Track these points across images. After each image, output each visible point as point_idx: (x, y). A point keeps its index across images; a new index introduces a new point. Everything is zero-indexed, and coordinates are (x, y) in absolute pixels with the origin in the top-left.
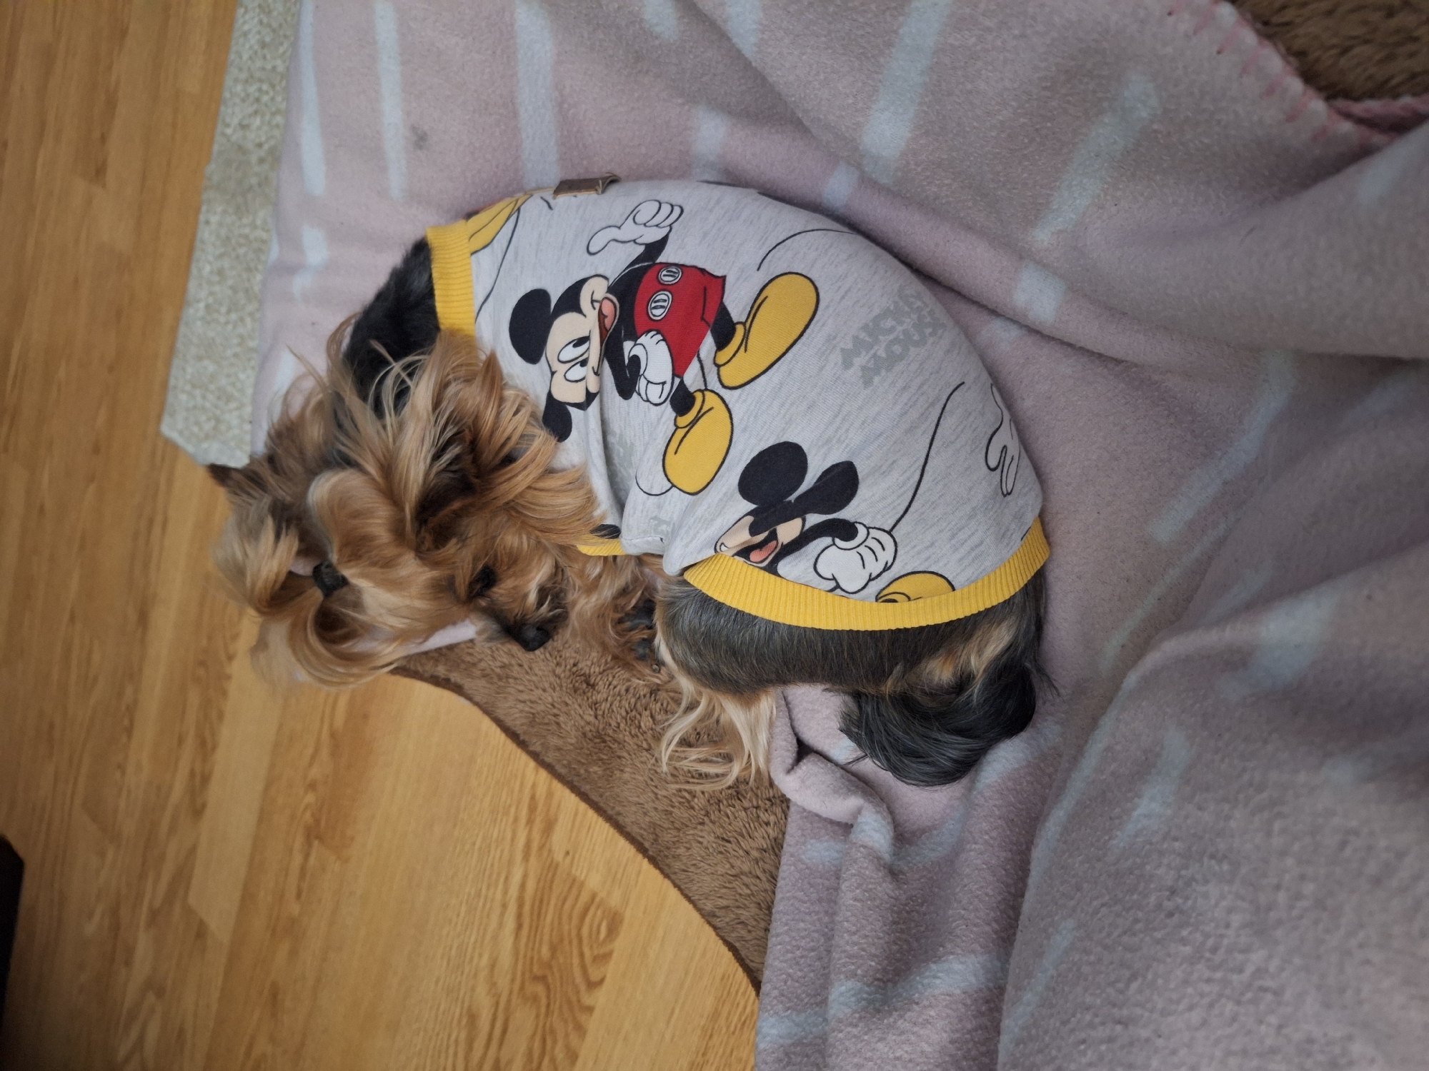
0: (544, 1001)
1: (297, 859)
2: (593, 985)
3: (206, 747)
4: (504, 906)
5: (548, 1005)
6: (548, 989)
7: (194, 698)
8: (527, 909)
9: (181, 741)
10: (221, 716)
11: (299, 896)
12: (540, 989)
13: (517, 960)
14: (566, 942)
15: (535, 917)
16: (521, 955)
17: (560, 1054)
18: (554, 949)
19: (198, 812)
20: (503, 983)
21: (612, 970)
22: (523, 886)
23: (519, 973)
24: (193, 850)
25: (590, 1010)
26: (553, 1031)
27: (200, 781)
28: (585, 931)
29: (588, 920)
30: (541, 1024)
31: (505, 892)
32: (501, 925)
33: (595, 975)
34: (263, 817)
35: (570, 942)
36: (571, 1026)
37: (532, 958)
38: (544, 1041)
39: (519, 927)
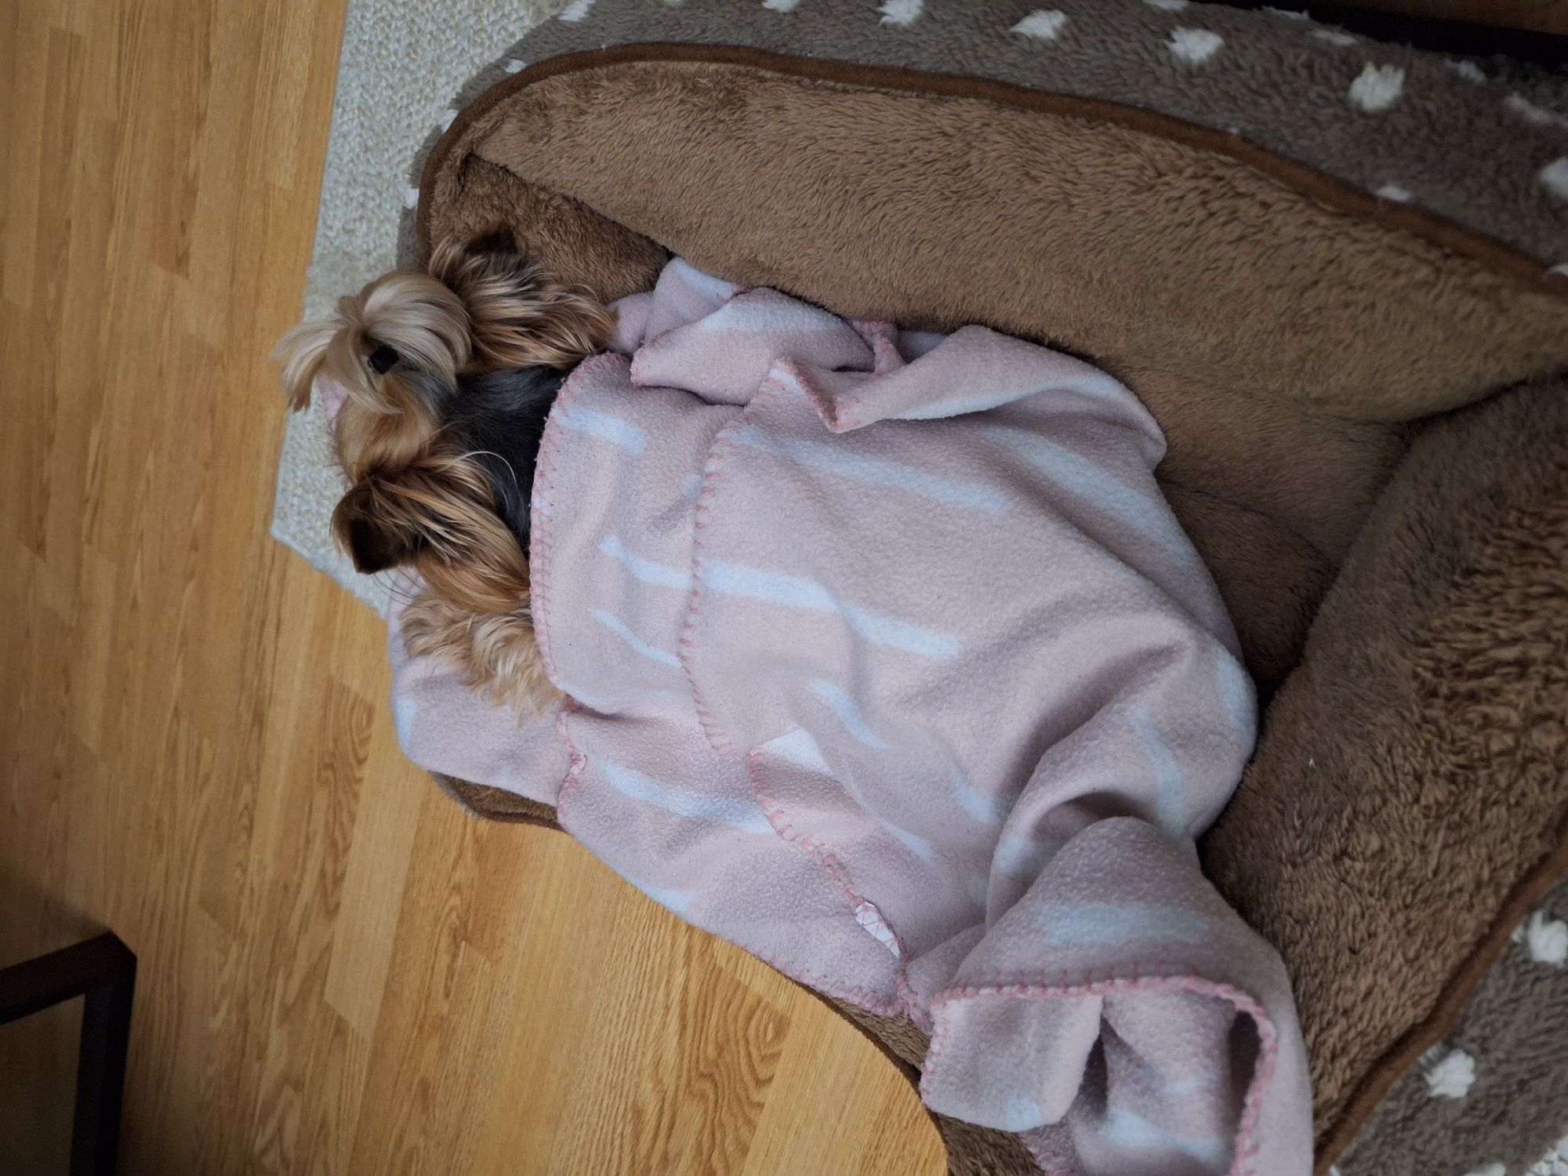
0: (712, 1097)
2: (761, 1083)
4: (667, 1008)
5: (717, 1101)
7: (321, 798)
9: (308, 842)
10: (353, 818)
11: (447, 996)
12: (707, 1086)
13: (682, 1059)
14: (732, 1042)
15: (699, 1018)
16: (687, 1054)
18: (720, 1049)
19: (331, 912)
20: (669, 1080)
21: (780, 1069)
23: (685, 1072)
26: (722, 1125)
27: (331, 883)
30: (709, 1119)
34: (404, 917)
35: (737, 1043)
36: (740, 1122)
37: (698, 1057)
39: (684, 1027)
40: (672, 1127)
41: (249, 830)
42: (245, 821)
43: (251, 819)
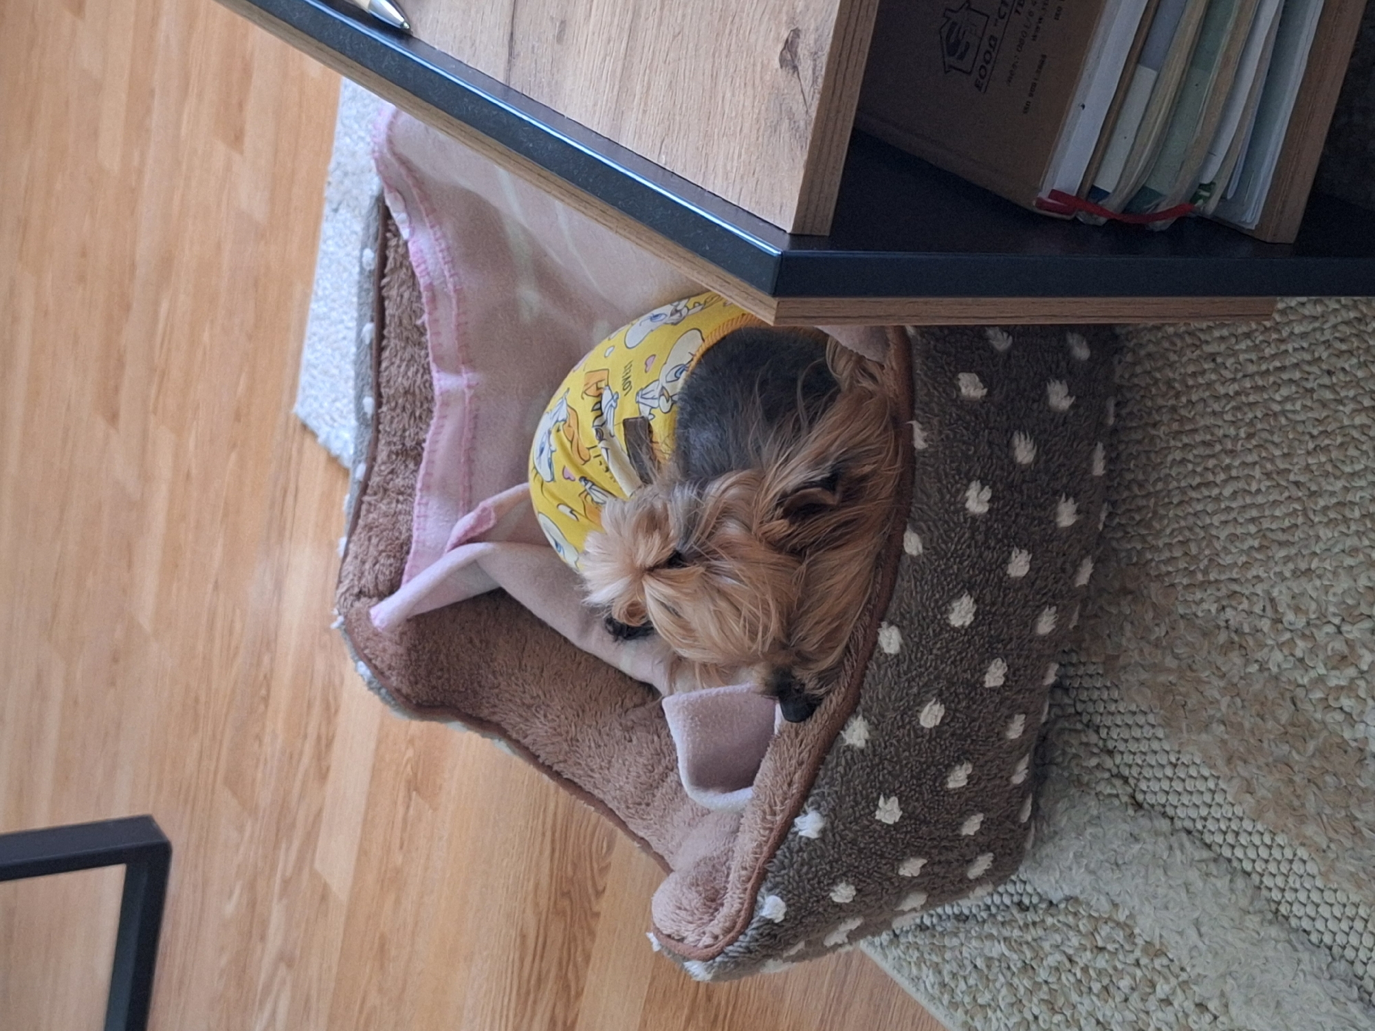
0: (569, 913)
1: (401, 810)
3: (330, 710)
4: (544, 832)
5: (572, 916)
6: (571, 901)
7: (320, 662)
8: (557, 836)
12: (566, 903)
13: (552, 879)
14: (582, 859)
15: (563, 841)
16: (554, 876)
17: (580, 958)
18: (575, 866)
19: (323, 775)
20: (543, 902)
21: (611, 879)
22: (555, 815)
23: (553, 891)
24: (319, 815)
25: (597, 915)
27: (325, 745)
28: (593, 850)
29: (595, 839)
30: (567, 934)
31: (544, 821)
32: (541, 852)
33: (600, 885)
34: (376, 773)
35: (585, 859)
36: (586, 932)
37: (561, 877)
38: (569, 950)
39: (553, 850)
40: (544, 946)
41: (266, 700)
42: (264, 692)
43: (268, 691)
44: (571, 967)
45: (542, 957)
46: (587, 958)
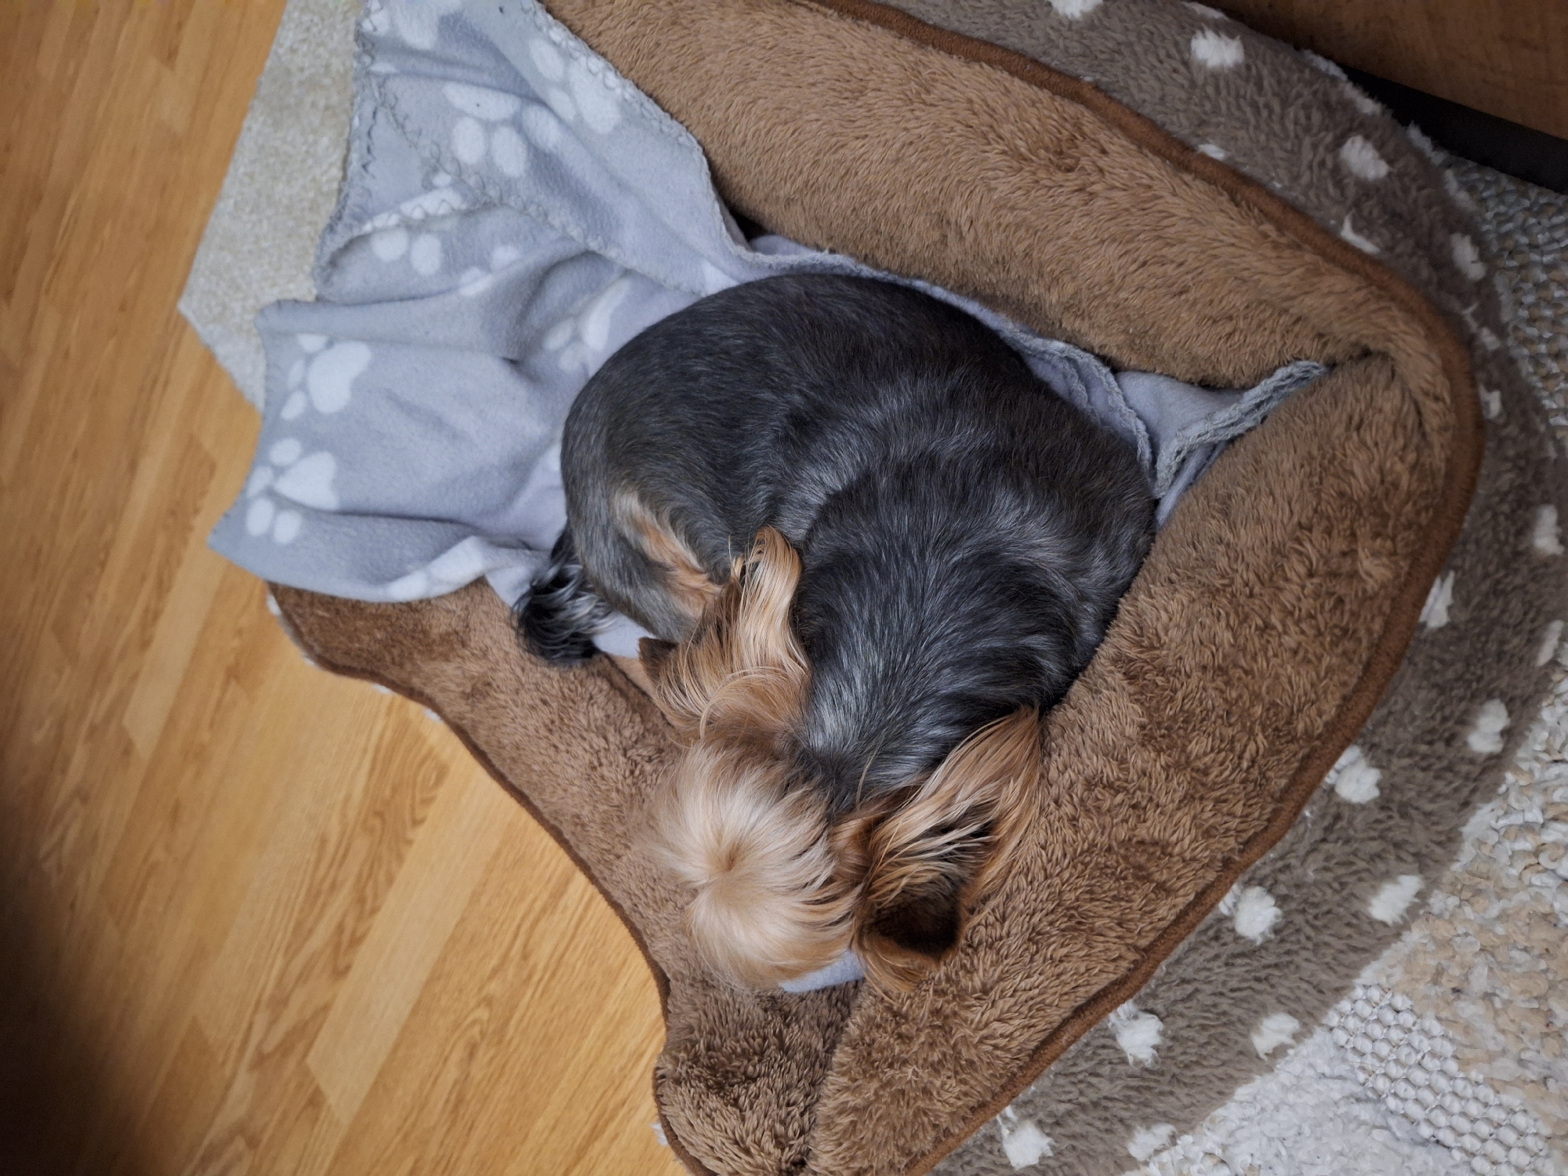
0: (379, 833)
1: (216, 693)
2: (417, 823)
3: (162, 588)
4: (365, 751)
5: (382, 836)
6: (384, 822)
7: (161, 542)
8: (381, 756)
9: (143, 579)
10: (179, 562)
11: (211, 725)
12: (377, 823)
13: (366, 796)
14: (404, 786)
15: (386, 763)
16: (369, 794)
17: (382, 878)
18: (394, 790)
19: (145, 644)
20: (352, 814)
21: (432, 812)
22: (382, 736)
23: (365, 808)
24: (135, 677)
25: (409, 842)
26: (380, 858)
27: (152, 616)
28: (420, 778)
29: (423, 769)
30: (373, 852)
31: (368, 739)
32: (358, 768)
33: (419, 815)
34: (197, 654)
35: (408, 786)
36: (394, 856)
37: (377, 796)
38: (372, 867)
39: (372, 769)
40: (345, 856)
41: (103, 565)
42: (102, 556)
43: (107, 555)
44: (370, 884)
45: (340, 865)
46: (390, 880)
